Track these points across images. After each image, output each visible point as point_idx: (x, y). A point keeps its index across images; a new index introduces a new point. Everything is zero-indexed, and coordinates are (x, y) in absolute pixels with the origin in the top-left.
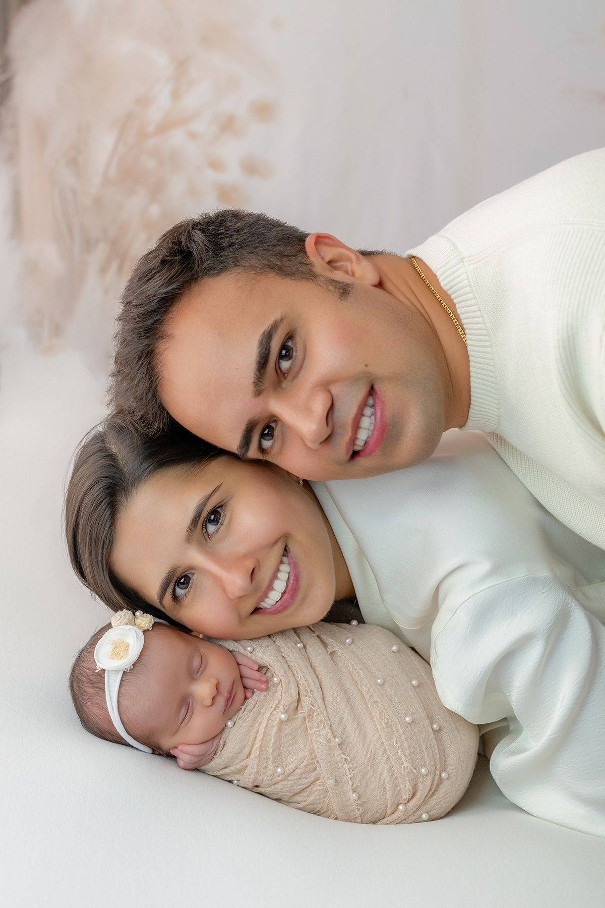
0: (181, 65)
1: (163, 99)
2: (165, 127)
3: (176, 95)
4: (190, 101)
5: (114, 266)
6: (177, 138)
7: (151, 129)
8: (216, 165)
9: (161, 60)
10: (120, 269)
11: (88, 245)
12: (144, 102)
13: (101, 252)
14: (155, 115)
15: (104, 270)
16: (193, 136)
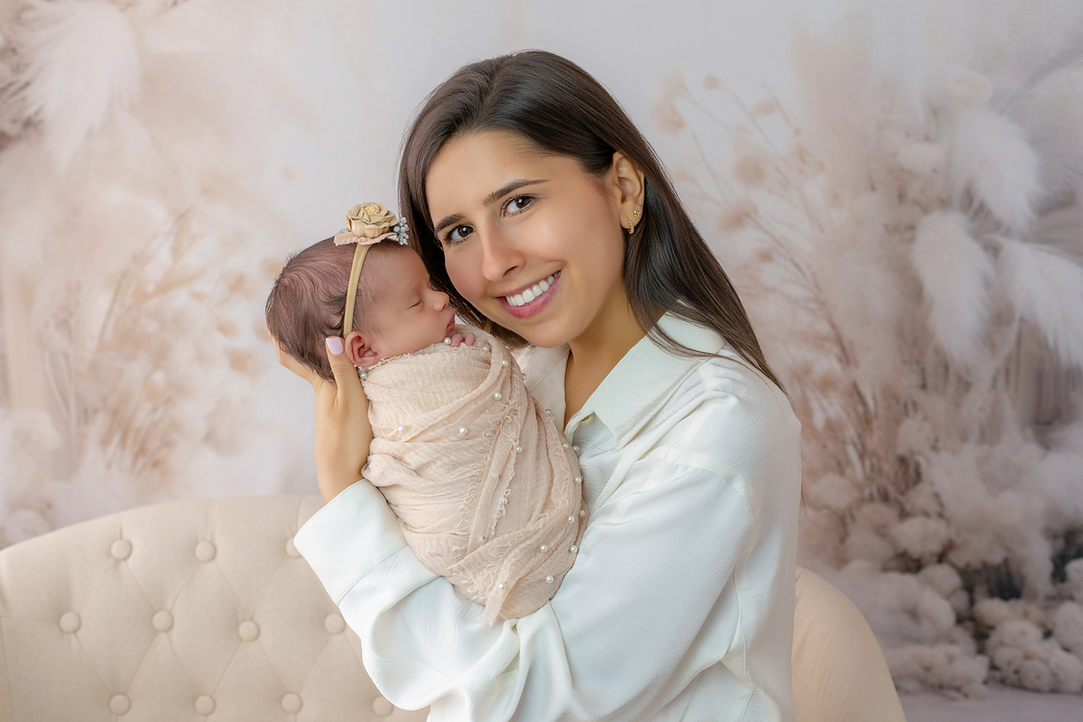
0: (182, 218)
1: (163, 257)
2: (166, 287)
3: (177, 252)
4: (192, 259)
5: (117, 438)
6: (181, 298)
7: (150, 289)
8: (226, 329)
9: (159, 214)
10: (123, 440)
11: (86, 415)
12: (141, 258)
13: (100, 423)
14: (154, 273)
15: (105, 442)
16: (198, 296)
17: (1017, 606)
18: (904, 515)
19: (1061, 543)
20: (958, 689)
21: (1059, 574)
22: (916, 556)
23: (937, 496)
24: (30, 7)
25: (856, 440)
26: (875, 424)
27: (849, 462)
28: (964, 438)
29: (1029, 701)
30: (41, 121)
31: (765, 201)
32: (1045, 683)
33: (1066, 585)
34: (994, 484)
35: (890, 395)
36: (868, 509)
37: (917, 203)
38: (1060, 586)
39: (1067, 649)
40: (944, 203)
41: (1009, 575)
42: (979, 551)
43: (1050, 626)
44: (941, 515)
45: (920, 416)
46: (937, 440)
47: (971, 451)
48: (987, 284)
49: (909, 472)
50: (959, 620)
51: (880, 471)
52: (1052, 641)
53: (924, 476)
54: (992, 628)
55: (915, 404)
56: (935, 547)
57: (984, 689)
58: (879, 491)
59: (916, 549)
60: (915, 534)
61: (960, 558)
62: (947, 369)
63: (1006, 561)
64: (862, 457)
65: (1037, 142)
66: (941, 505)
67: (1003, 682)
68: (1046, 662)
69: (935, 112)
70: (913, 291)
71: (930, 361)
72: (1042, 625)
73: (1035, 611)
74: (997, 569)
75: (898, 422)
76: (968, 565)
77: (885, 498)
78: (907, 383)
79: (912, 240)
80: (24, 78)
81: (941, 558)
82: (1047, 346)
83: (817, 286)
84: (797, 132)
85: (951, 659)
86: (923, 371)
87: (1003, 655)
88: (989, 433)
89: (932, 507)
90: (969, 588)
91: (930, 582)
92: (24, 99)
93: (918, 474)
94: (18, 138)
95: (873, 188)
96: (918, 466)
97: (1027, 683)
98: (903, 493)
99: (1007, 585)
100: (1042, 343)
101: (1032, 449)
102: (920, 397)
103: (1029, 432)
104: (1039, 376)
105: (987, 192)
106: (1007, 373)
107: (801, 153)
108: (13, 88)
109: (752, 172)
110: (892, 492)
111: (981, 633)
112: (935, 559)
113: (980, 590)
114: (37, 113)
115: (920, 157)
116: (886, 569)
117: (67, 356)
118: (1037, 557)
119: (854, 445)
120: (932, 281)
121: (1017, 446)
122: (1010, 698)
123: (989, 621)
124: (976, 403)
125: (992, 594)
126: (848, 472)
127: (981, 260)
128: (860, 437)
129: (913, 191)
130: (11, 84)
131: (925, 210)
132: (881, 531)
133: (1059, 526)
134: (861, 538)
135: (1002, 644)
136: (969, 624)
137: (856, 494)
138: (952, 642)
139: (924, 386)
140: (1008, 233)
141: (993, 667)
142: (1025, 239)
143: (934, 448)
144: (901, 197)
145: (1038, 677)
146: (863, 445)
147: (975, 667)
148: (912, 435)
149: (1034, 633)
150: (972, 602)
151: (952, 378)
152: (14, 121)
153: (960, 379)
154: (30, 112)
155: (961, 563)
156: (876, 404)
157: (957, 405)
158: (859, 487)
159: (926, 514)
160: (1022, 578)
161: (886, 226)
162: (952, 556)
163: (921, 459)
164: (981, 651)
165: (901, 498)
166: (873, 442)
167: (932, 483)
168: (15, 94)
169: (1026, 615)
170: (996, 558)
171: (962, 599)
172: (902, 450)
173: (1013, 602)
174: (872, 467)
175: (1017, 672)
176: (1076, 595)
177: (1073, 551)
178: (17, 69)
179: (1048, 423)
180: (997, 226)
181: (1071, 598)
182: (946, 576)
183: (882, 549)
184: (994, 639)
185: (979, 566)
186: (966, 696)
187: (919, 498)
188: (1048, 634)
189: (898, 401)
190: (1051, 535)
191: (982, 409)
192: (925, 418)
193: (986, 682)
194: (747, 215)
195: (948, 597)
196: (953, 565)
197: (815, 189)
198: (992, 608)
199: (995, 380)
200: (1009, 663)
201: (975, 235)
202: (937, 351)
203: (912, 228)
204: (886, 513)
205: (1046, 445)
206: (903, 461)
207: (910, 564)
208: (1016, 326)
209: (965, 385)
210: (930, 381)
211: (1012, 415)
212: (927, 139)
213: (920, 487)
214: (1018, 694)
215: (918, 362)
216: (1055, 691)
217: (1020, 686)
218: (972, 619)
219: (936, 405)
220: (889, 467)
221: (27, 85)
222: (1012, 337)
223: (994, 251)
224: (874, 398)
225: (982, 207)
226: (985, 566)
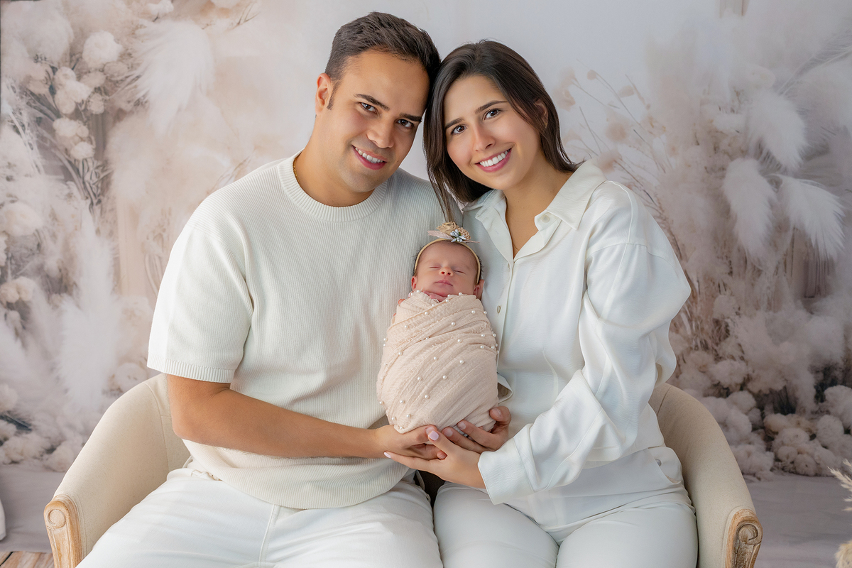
17: (793, 418)
18: (718, 358)
19: (821, 376)
20: (754, 475)
21: (820, 397)
22: (725, 387)
23: (740, 345)
24: (141, 26)
25: (686, 308)
26: (699, 299)
27: (682, 324)
28: (757, 307)
29: (800, 481)
30: (146, 102)
31: (628, 153)
32: (811, 470)
33: (824, 403)
34: (777, 337)
35: (709, 279)
36: (694, 355)
37: (726, 153)
38: (820, 404)
39: (825, 447)
40: (744, 153)
41: (787, 397)
42: (767, 381)
43: (815, 432)
44: (742, 358)
45: (728, 292)
46: (739, 309)
47: (761, 316)
48: (772, 206)
49: (722, 330)
50: (754, 429)
51: (702, 329)
52: (816, 440)
53: (731, 333)
54: (777, 433)
55: (725, 285)
56: (739, 380)
57: (771, 474)
58: (701, 342)
59: (726, 381)
60: (725, 372)
61: (755, 386)
62: (746, 261)
63: (785, 388)
64: (690, 320)
65: (803, 112)
66: (743, 352)
67: (783, 469)
68: (812, 456)
69: (738, 94)
70: (724, 211)
71: (735, 257)
72: (809, 431)
73: (804, 421)
74: (779, 393)
75: (714, 297)
76: (760, 391)
77: (706, 348)
78: (720, 271)
79: (723, 177)
80: (136, 73)
81: (743, 387)
82: (811, 246)
83: (661, 208)
84: (648, 107)
85: (749, 454)
86: (730, 262)
87: (783, 452)
88: (774, 304)
89: (737, 353)
90: (761, 407)
91: (735, 403)
92: (136, 87)
93: (727, 331)
94: (131, 112)
95: (698, 144)
96: (727, 326)
97: (799, 470)
98: (717, 344)
99: (786, 405)
100: (808, 244)
101: (802, 313)
102: (728, 280)
103: (800, 302)
104: (806, 265)
105: (772, 145)
106: (785, 263)
107: (651, 121)
108: (129, 80)
109: (618, 133)
110: (710, 343)
111: (769, 437)
112: (739, 387)
113: (768, 408)
114: (144, 96)
115: (728, 123)
116: (706, 395)
117: (160, 258)
118: (805, 386)
119: (686, 313)
120: (736, 204)
121: (791, 311)
122: (789, 479)
123: (774, 429)
124: (765, 284)
125: (776, 411)
126: (681, 330)
127: (768, 189)
128: (689, 307)
129: (724, 145)
130: (127, 77)
131: (732, 158)
132: (703, 370)
133: (820, 365)
134: (690, 374)
135: (783, 444)
136: (761, 430)
137: (687, 345)
138: (750, 443)
139: (731, 273)
140: (785, 172)
141: (777, 459)
142: (796, 176)
143: (737, 314)
144: (716, 149)
145: (807, 466)
146: (691, 313)
147: (767, 459)
148: (723, 305)
149: (804, 436)
150: (763, 416)
151: (749, 267)
152: (129, 102)
153: (755, 266)
154: (140, 95)
155: (756, 390)
156: (699, 286)
157: (753, 285)
158: (688, 340)
159: (733, 358)
160: (796, 399)
161: (706, 168)
162: (750, 386)
163: (728, 321)
164: (769, 449)
165: (716, 347)
166: (697, 311)
167: (737, 337)
168: (129, 84)
169: (798, 424)
170: (778, 386)
171: (756, 414)
172: (716, 316)
173: (790, 415)
174: (697, 327)
175: (793, 463)
176: (832, 410)
177: (829, 381)
178: (132, 67)
179: (813, 297)
180: (778, 167)
181: (828, 412)
182: (746, 399)
183: (705, 382)
184: (778, 440)
185: (768, 392)
186: (759, 479)
187: (728, 347)
188: (813, 437)
189: (714, 283)
190: (815, 371)
191: (769, 288)
192: (732, 295)
193: (772, 470)
194: (616, 162)
195: (746, 414)
196: (750, 392)
197: (660, 144)
198: (776, 420)
199: (777, 268)
200: (788, 457)
201: (764, 173)
202: (739, 250)
203: (723, 169)
204: (707, 357)
205: (811, 312)
206: (717, 322)
207: (722, 391)
208: (790, 233)
209: (758, 272)
210: (735, 270)
211: (789, 292)
212: (733, 111)
213: (728, 339)
214: (794, 477)
215: (727, 257)
216: (816, 475)
217: (795, 472)
218: (763, 428)
219: (739, 285)
220: (708, 327)
221: (138, 77)
222: (789, 241)
223: (776, 184)
224: (698, 281)
225: (768, 154)
226: (771, 391)
